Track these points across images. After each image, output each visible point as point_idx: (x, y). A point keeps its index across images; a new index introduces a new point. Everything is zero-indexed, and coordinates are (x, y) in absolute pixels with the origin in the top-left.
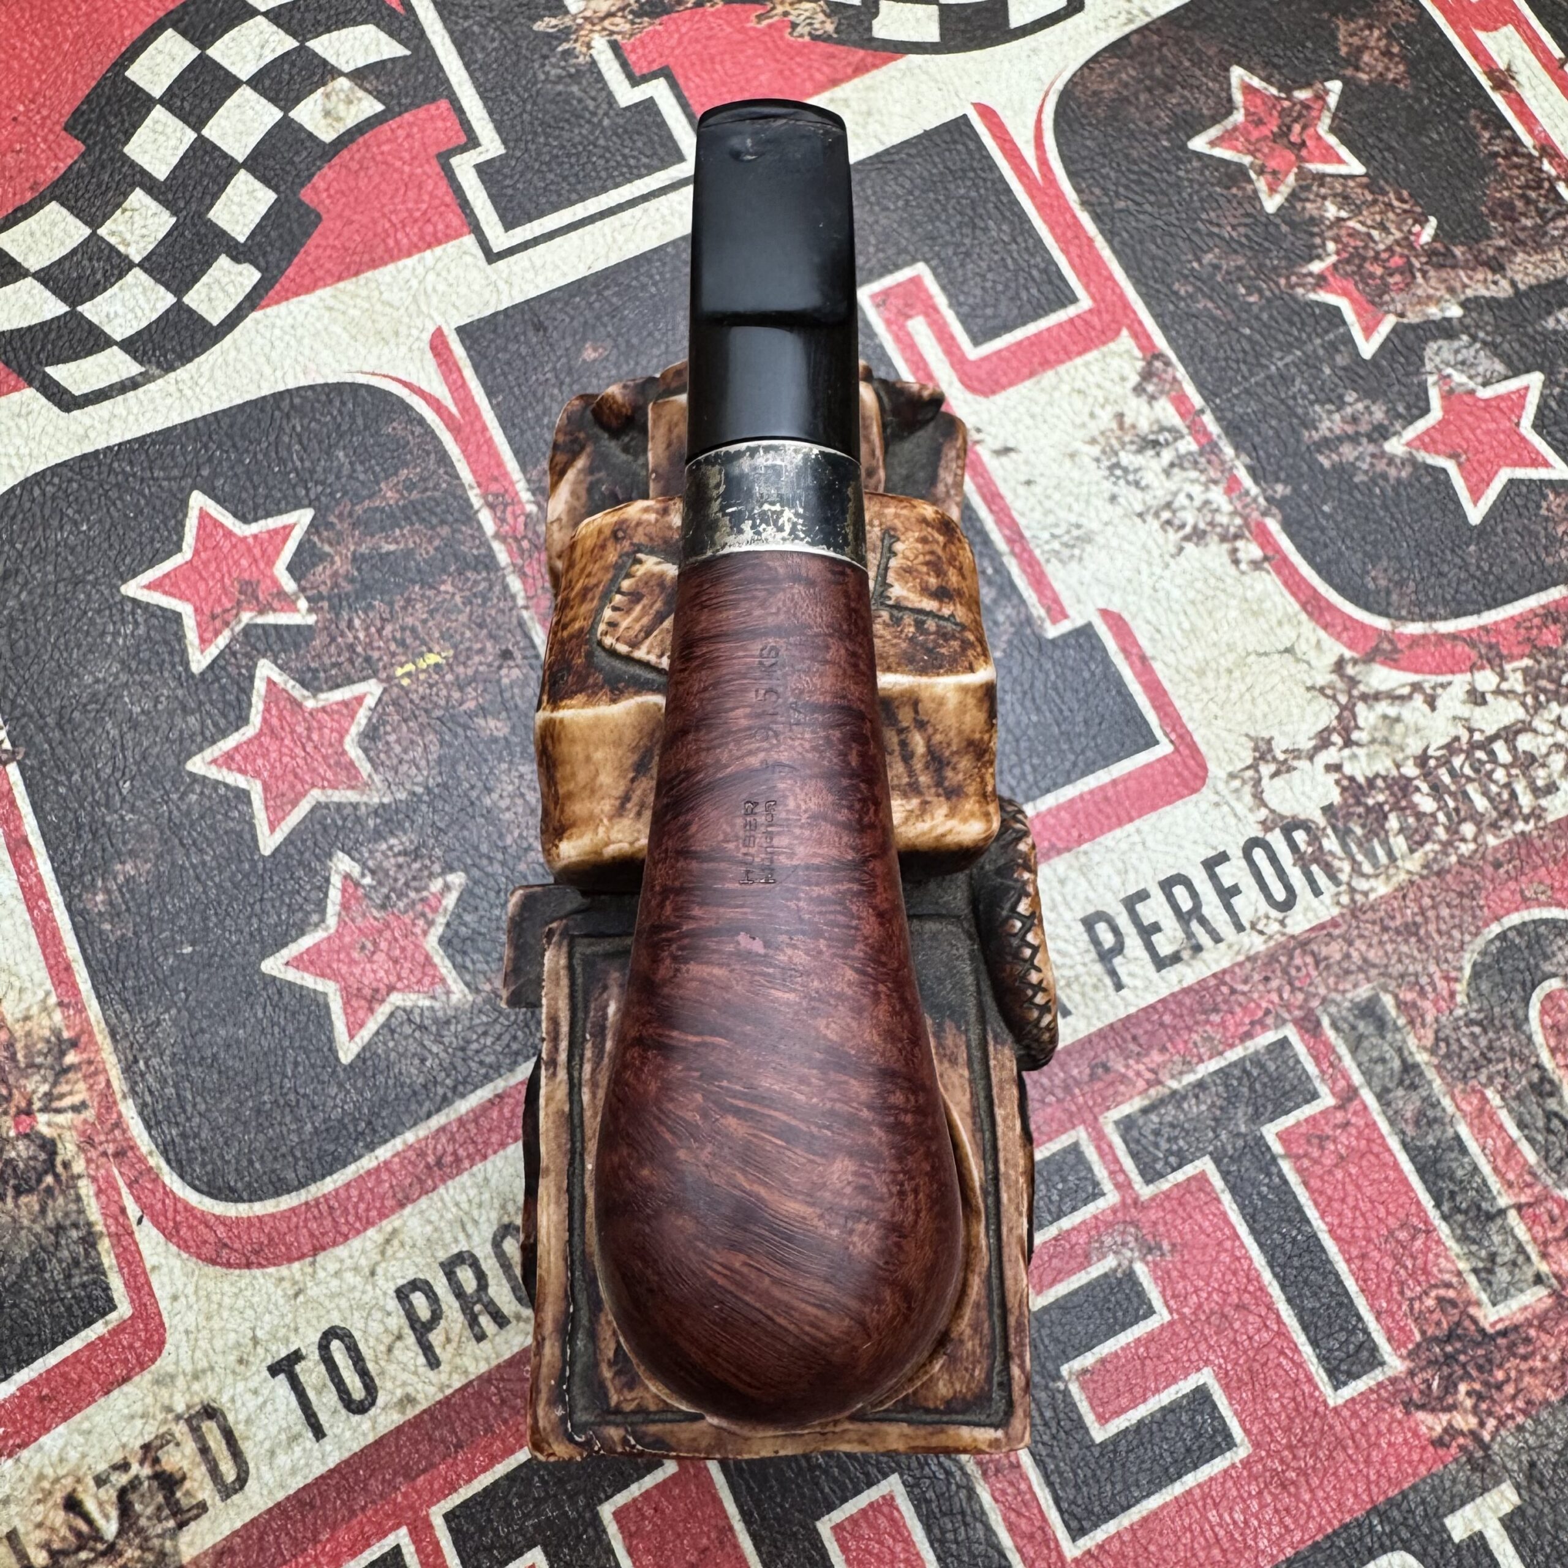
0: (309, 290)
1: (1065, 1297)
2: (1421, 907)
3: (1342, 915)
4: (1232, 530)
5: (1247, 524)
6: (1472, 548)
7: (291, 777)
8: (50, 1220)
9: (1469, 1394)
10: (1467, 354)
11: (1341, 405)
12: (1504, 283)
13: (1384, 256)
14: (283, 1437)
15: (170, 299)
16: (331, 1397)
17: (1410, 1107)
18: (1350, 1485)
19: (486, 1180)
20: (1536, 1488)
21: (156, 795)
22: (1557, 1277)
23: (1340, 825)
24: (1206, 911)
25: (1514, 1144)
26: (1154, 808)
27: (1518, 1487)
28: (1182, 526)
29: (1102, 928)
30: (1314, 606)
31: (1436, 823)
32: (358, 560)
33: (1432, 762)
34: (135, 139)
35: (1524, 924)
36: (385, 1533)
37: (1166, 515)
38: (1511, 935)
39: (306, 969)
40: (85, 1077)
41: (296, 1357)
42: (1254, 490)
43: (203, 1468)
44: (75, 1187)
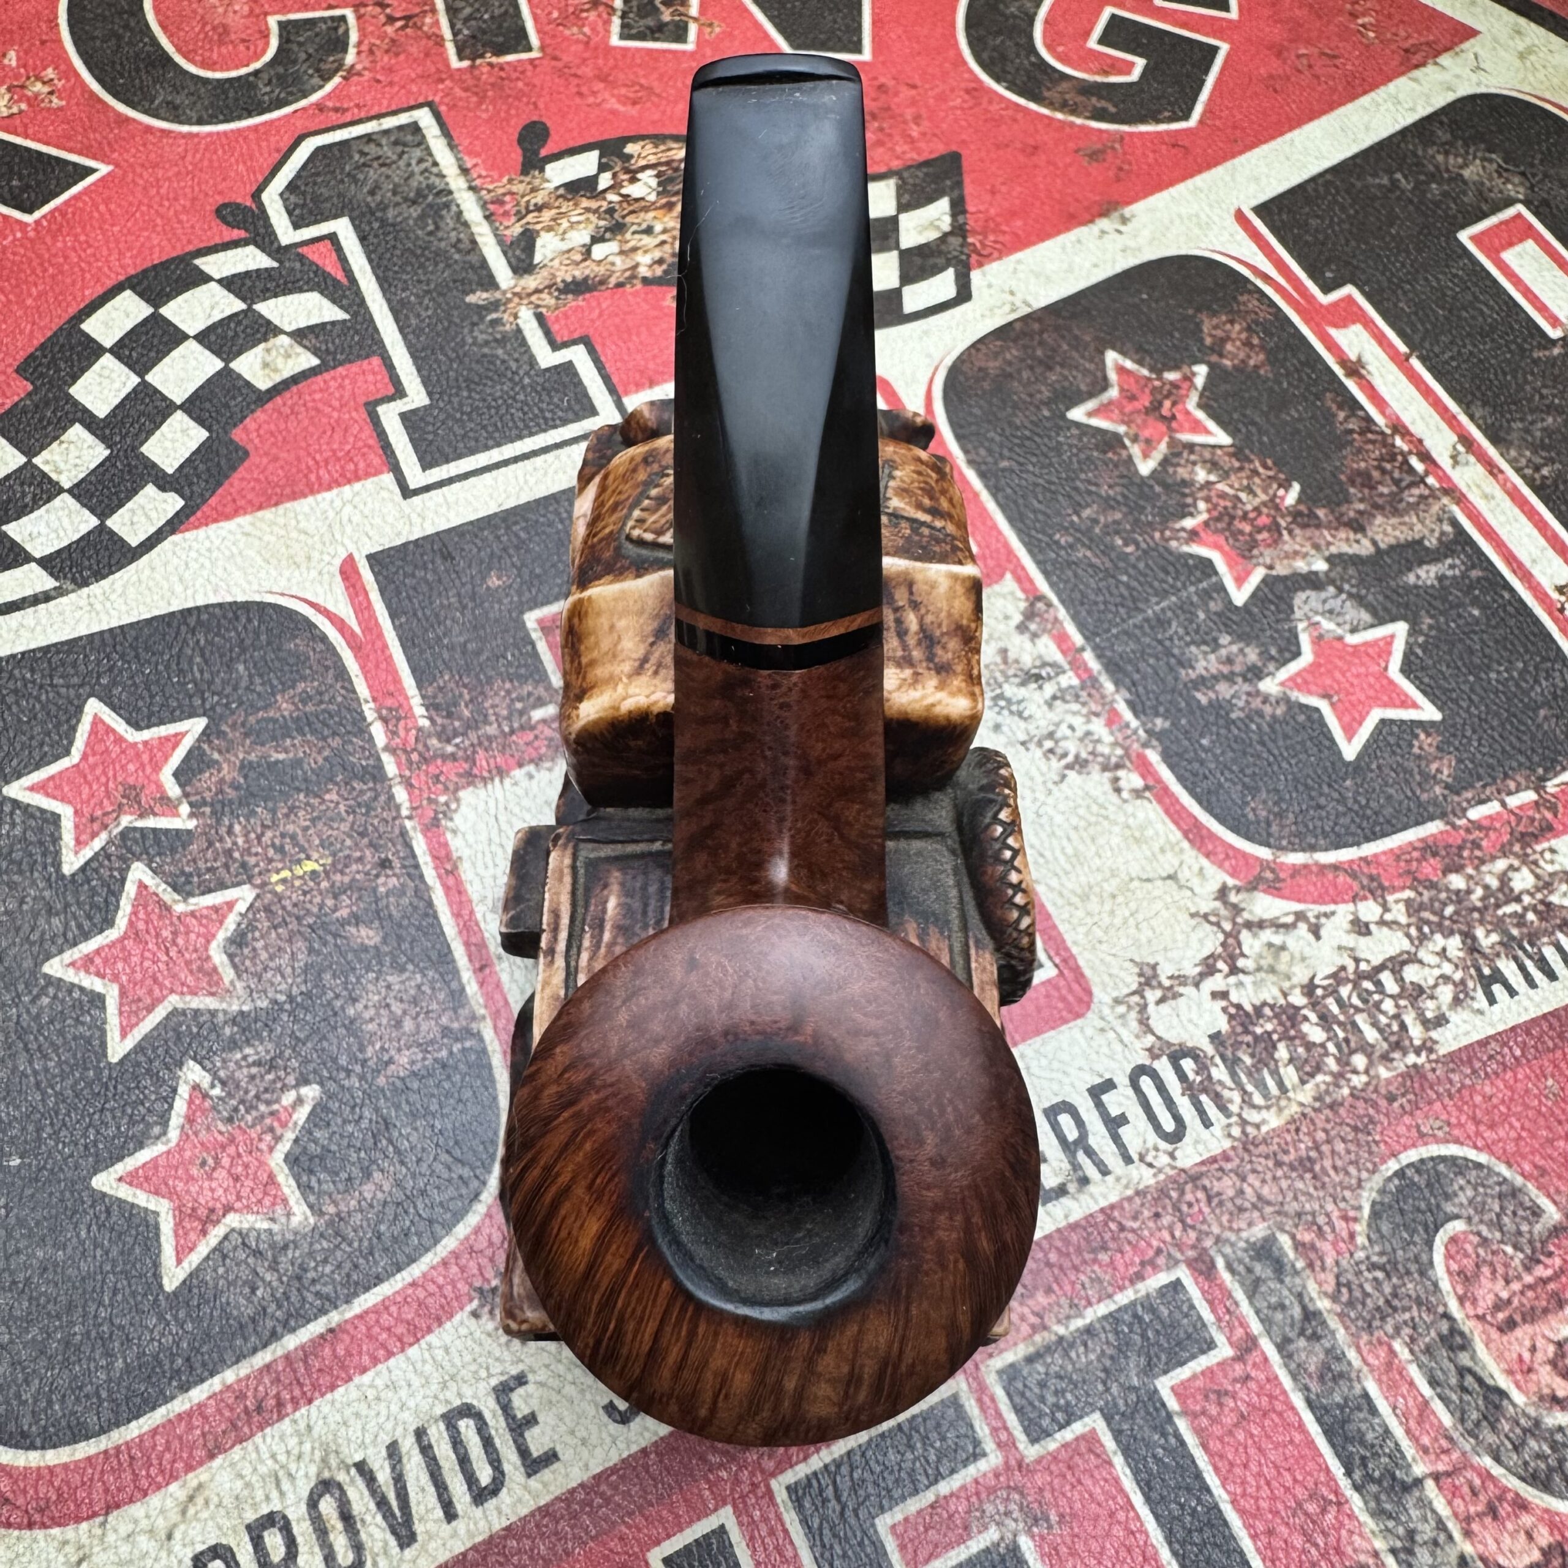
0: (228, 517)
2: (1314, 1141)
3: (1233, 1148)
4: (1114, 760)
5: (1127, 754)
6: (1348, 783)
7: (149, 982)
10: (1335, 604)
11: (1216, 646)
12: (1366, 543)
13: (1252, 515)
15: (94, 522)
17: (1313, 1359)
19: (309, 1428)
21: (8, 997)
22: (1482, 1558)
23: (1229, 1053)
24: (1092, 1141)
25: (1426, 1403)
26: (1038, 1032)
28: (1065, 755)
30: (1196, 835)
31: (1327, 1054)
32: (245, 768)
33: (1319, 992)
34: (81, 382)
35: (1422, 1161)
37: (1048, 744)
38: (1410, 1172)
39: (140, 1186)
42: (1135, 724)
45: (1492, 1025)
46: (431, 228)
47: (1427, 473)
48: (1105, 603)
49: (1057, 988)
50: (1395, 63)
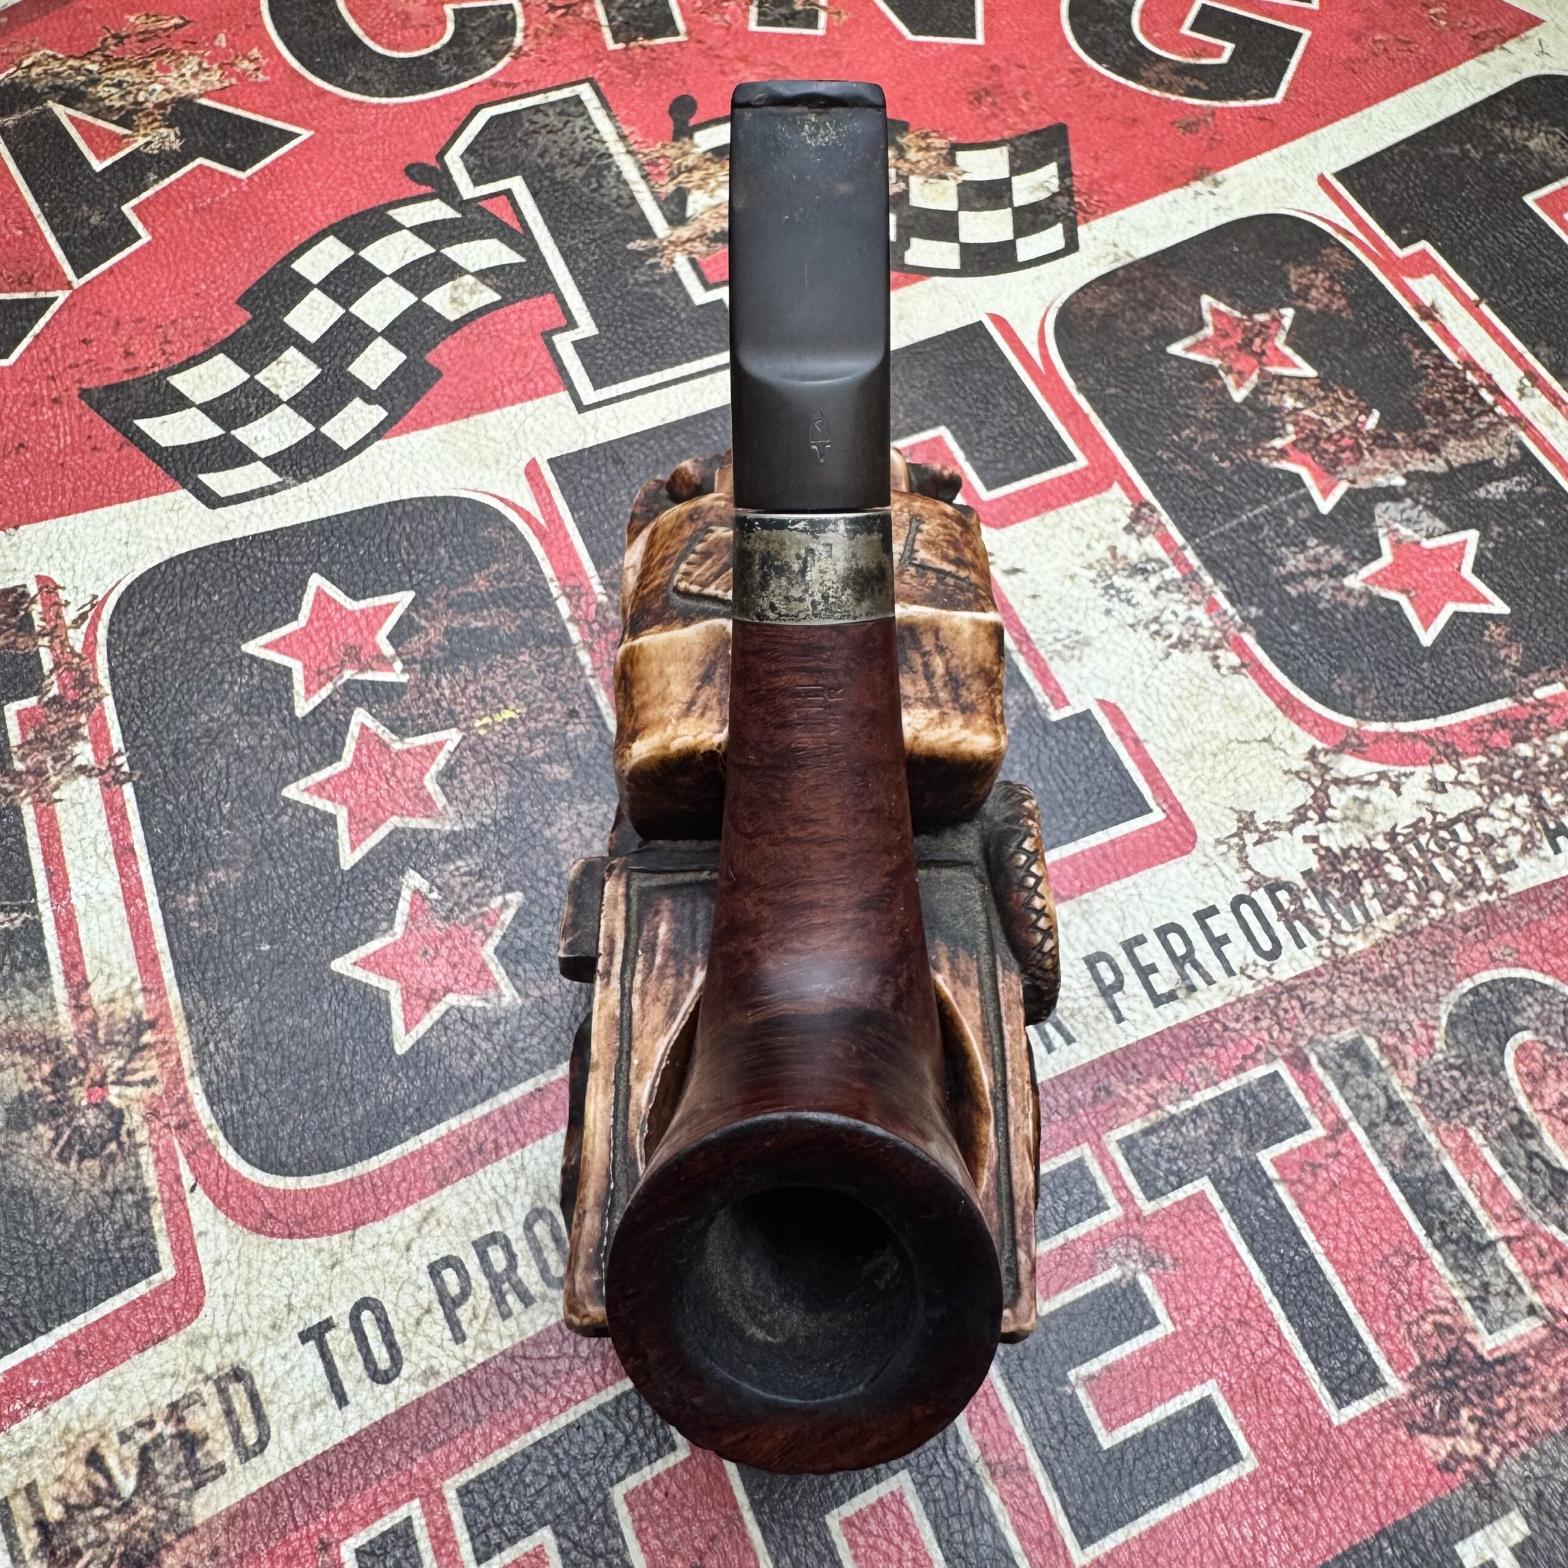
0: (426, 426)
1: (1072, 1304)
2: (1397, 962)
3: (1325, 966)
4: (1213, 641)
5: (1225, 637)
6: (1425, 665)
7: (373, 805)
8: (109, 1185)
9: (1472, 1419)
10: (1412, 513)
11: (1304, 547)
12: (1440, 462)
13: (1336, 437)
14: (307, 1402)
15: (310, 428)
16: (357, 1366)
17: (1397, 1141)
18: (1358, 1505)
19: (523, 1167)
20: (1544, 1518)
21: (253, 815)
22: (1549, 1307)
23: (1319, 887)
24: (1198, 956)
25: (1498, 1179)
26: (1149, 865)
27: (1527, 1516)
28: (1169, 636)
29: (1102, 967)
30: (1287, 705)
32: (449, 632)
33: (1400, 839)
34: (294, 312)
35: (1494, 981)
36: (397, 1504)
37: (1154, 627)
38: (1483, 990)
39: (372, 970)
40: (158, 1055)
41: (328, 1325)
42: (1231, 611)
43: (226, 1430)
44: (136, 1155)
45: (1557, 871)
46: (594, 185)
47: (1496, 403)
48: (1203, 509)
49: (1164, 829)
50: (1464, 49)
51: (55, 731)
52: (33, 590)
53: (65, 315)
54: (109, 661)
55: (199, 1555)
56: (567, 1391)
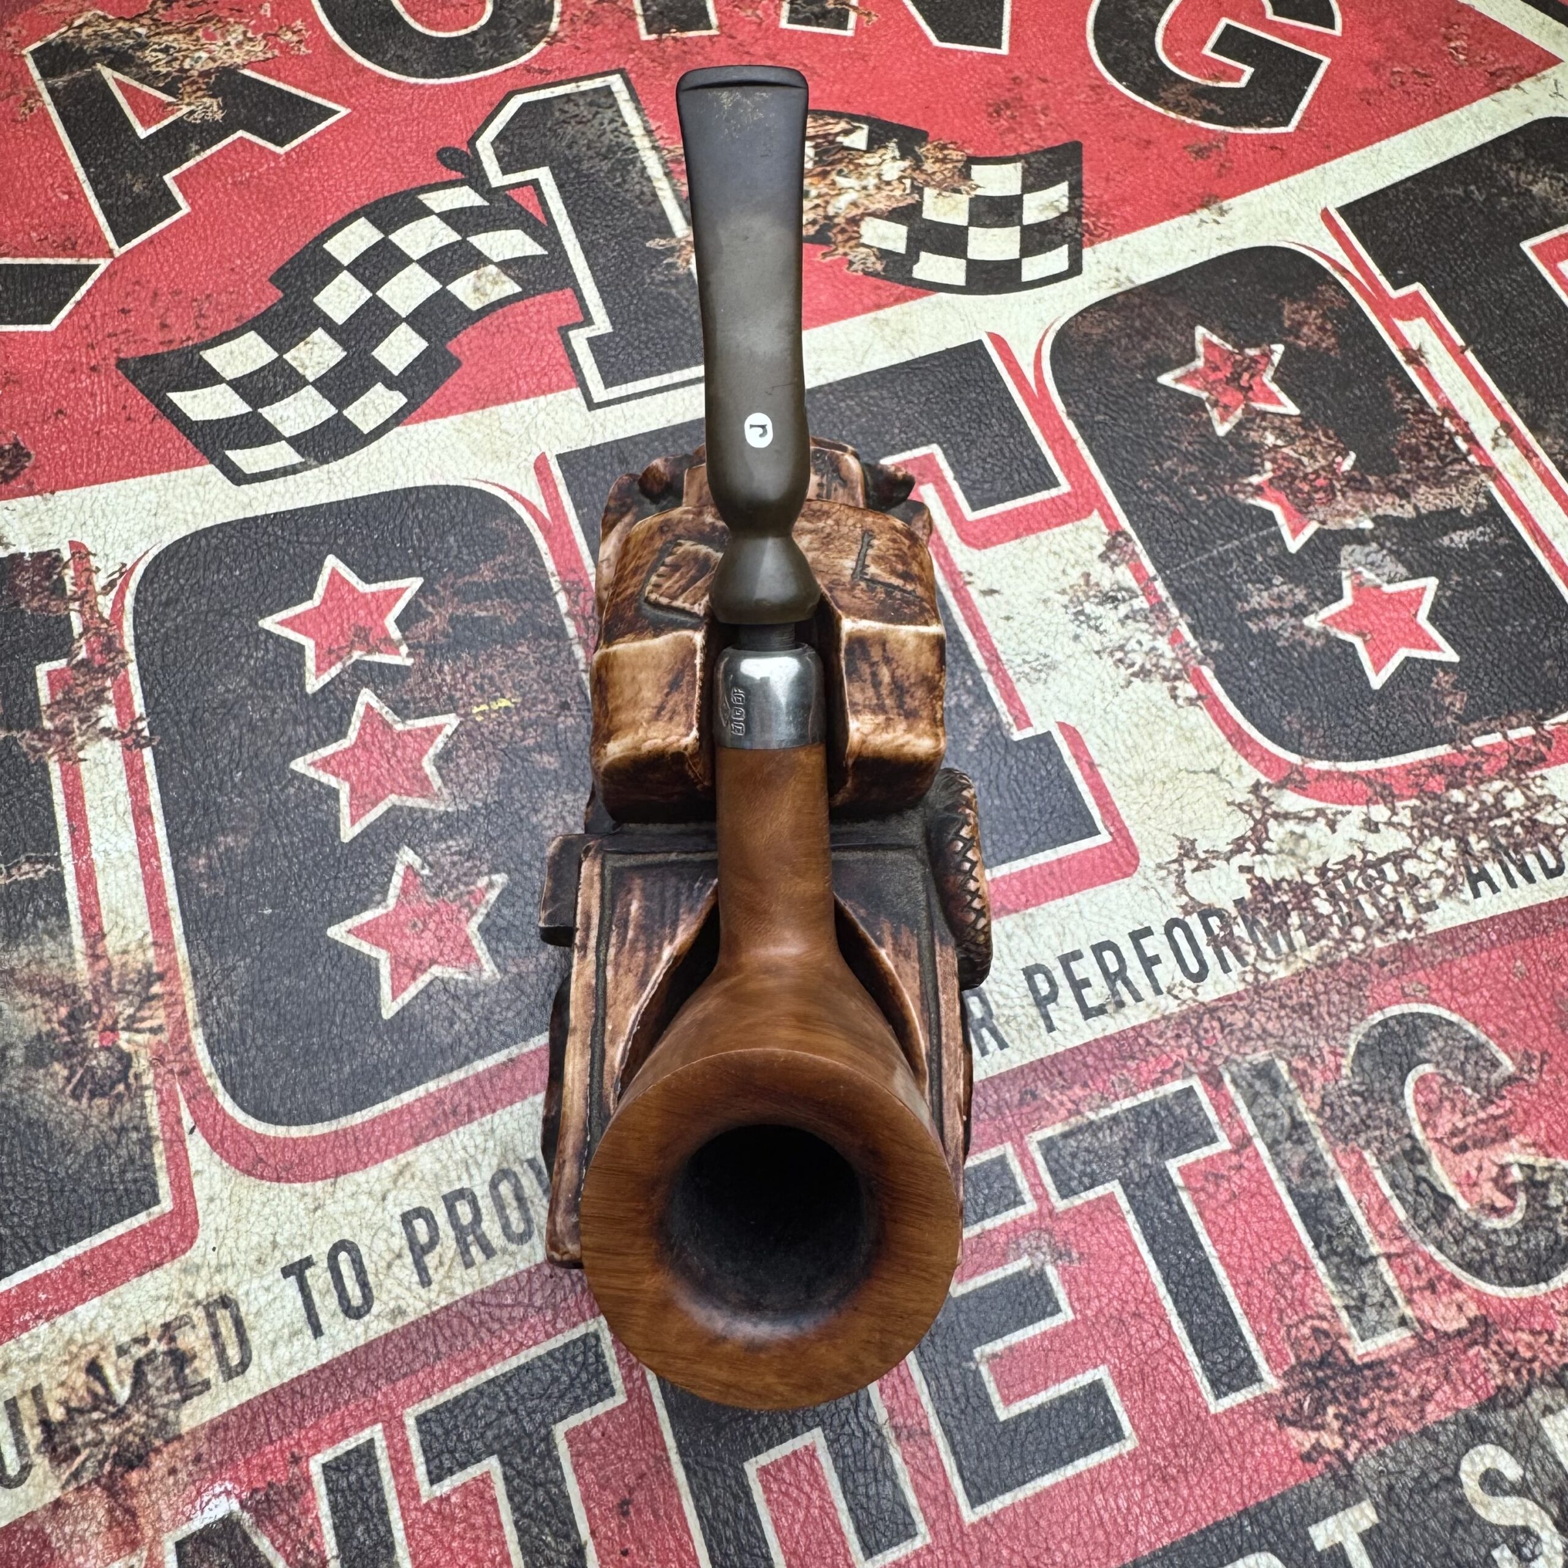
0: (443, 415)
1: (982, 1288)
2: (1314, 991)
3: (1246, 990)
4: (1173, 672)
5: (1185, 669)
6: (1373, 708)
7: (374, 783)
8: (116, 1122)
9: (1337, 1416)
10: (1376, 557)
11: (1269, 585)
12: (1409, 508)
13: (1311, 477)
14: (286, 1331)
15: (333, 411)
16: (332, 1301)
17: (1296, 1158)
18: (1225, 1486)
19: (492, 1130)
20: (1393, 1509)
21: (261, 785)
22: (1419, 1321)
23: (1249, 916)
24: (1130, 974)
25: (1386, 1201)
27: (1377, 1506)
28: (1132, 665)
29: (1039, 978)
30: (1238, 739)
31: (1332, 924)
32: (453, 620)
33: (1330, 874)
34: (324, 293)
35: (1403, 1015)
36: (362, 1427)
37: (1119, 655)
38: (1392, 1023)
39: (364, 938)
40: (166, 1006)
41: (308, 1262)
42: (1193, 643)
43: (213, 1351)
44: (142, 1096)
45: (1474, 913)
46: (619, 180)
47: (1469, 452)
48: (1178, 541)
50: (1479, 86)
51: (82, 693)
52: (66, 555)
53: (106, 282)
54: (135, 628)
55: (184, 1459)
56: (520, 1336)
